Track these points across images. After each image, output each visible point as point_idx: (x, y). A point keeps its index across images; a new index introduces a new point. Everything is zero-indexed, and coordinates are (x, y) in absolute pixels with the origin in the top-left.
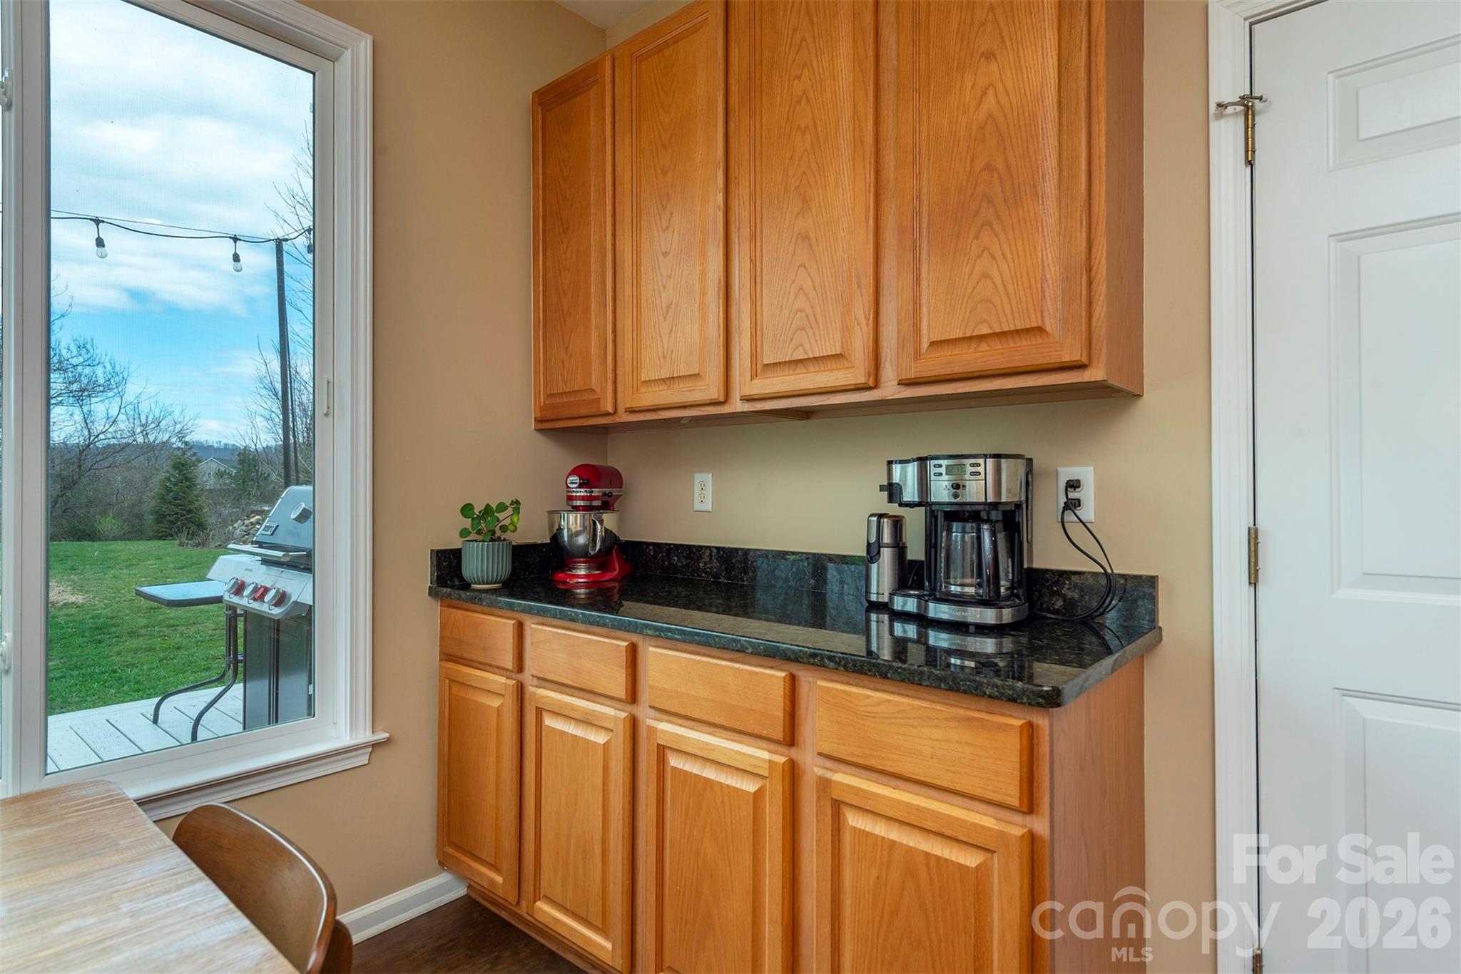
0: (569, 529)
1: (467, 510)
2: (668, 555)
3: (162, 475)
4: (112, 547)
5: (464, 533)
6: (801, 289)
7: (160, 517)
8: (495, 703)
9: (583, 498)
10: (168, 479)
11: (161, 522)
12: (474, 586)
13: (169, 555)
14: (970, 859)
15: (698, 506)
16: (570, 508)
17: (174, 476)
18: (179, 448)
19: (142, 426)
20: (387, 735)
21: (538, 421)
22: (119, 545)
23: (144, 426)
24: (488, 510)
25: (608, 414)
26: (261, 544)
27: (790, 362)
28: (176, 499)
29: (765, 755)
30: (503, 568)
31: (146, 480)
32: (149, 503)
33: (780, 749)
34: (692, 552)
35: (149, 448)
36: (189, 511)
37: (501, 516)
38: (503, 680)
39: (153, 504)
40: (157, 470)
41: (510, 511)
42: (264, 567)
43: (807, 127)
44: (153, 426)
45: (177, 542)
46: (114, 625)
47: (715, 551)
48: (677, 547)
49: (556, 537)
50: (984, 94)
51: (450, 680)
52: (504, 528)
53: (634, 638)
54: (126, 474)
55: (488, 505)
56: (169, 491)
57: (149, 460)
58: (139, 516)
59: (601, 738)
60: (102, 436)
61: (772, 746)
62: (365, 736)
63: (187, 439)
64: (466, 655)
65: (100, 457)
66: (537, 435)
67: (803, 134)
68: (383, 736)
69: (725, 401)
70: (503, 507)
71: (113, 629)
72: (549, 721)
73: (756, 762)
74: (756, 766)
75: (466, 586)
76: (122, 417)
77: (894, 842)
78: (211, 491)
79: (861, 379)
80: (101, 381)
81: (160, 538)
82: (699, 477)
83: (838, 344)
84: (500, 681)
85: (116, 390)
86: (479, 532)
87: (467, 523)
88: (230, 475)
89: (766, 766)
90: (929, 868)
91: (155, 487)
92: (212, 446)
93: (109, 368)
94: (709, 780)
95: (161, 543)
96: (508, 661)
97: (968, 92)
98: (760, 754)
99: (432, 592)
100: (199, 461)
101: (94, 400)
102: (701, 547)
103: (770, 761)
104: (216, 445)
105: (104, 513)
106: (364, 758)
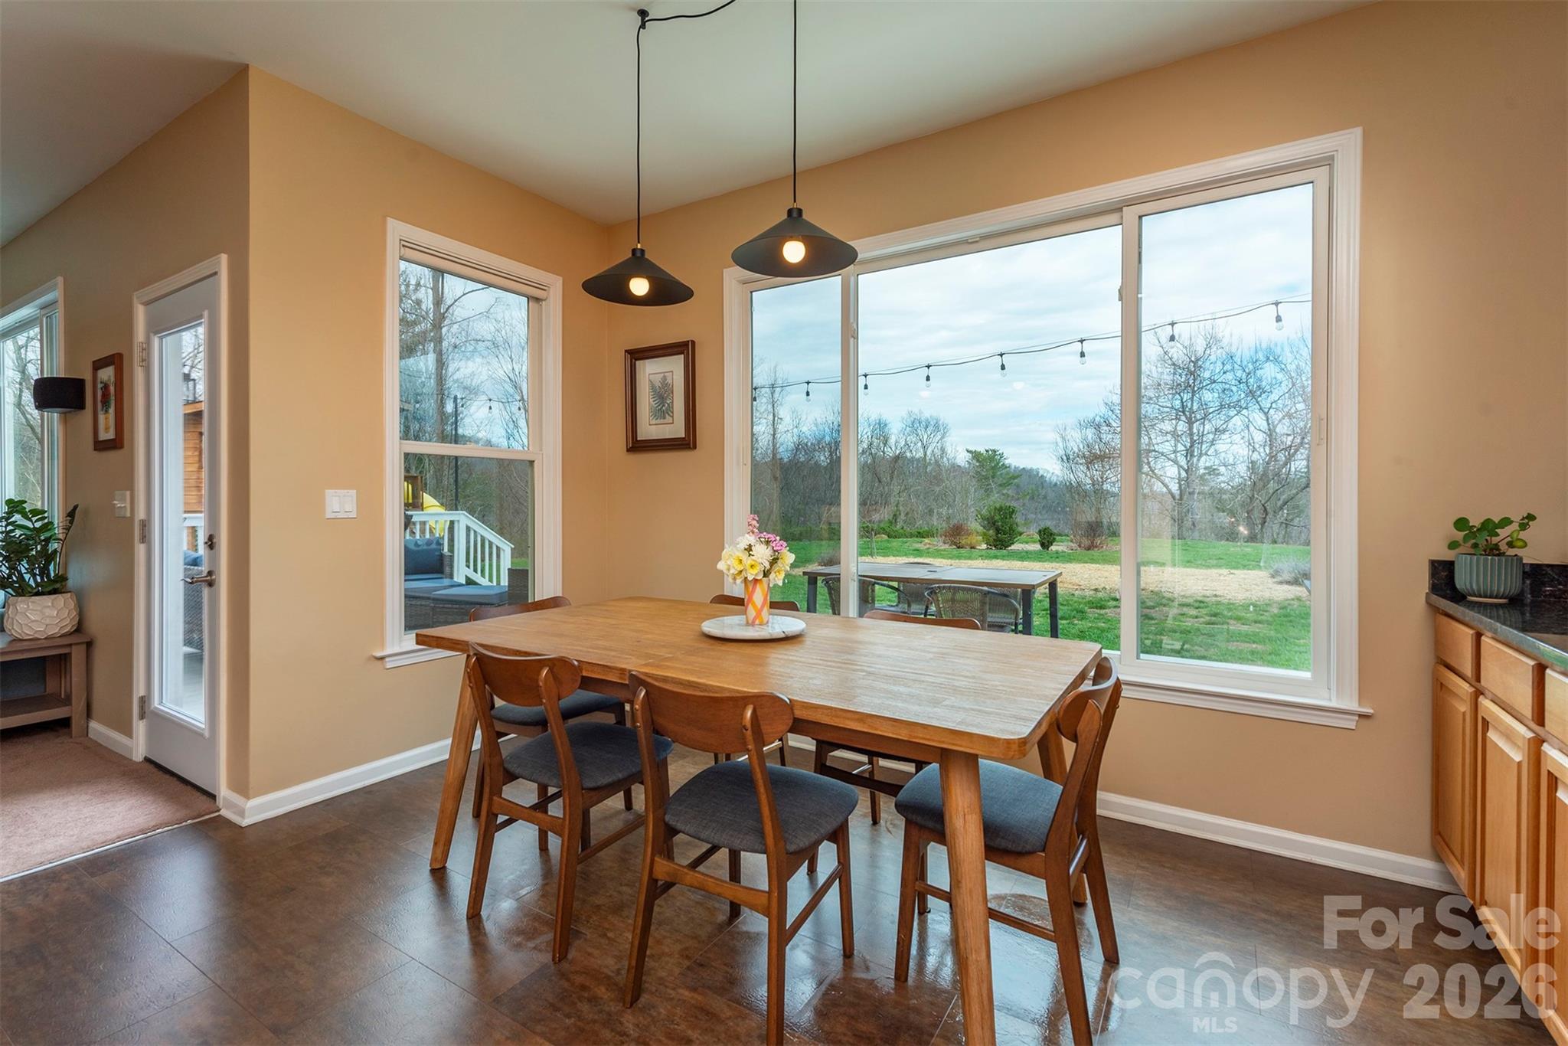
1: (1462, 523)
5: (1453, 545)
8: (1459, 706)
20: (1370, 712)
24: (1487, 524)
37: (1502, 530)
38: (1465, 686)
41: (1516, 527)
55: (1489, 520)
62: (1352, 705)
68: (1368, 710)
70: (1507, 523)
72: (1490, 733)
75: (1460, 597)
84: (1463, 686)
86: (1474, 546)
87: (1459, 536)
96: (1468, 669)
99: (1427, 601)
106: (1350, 723)
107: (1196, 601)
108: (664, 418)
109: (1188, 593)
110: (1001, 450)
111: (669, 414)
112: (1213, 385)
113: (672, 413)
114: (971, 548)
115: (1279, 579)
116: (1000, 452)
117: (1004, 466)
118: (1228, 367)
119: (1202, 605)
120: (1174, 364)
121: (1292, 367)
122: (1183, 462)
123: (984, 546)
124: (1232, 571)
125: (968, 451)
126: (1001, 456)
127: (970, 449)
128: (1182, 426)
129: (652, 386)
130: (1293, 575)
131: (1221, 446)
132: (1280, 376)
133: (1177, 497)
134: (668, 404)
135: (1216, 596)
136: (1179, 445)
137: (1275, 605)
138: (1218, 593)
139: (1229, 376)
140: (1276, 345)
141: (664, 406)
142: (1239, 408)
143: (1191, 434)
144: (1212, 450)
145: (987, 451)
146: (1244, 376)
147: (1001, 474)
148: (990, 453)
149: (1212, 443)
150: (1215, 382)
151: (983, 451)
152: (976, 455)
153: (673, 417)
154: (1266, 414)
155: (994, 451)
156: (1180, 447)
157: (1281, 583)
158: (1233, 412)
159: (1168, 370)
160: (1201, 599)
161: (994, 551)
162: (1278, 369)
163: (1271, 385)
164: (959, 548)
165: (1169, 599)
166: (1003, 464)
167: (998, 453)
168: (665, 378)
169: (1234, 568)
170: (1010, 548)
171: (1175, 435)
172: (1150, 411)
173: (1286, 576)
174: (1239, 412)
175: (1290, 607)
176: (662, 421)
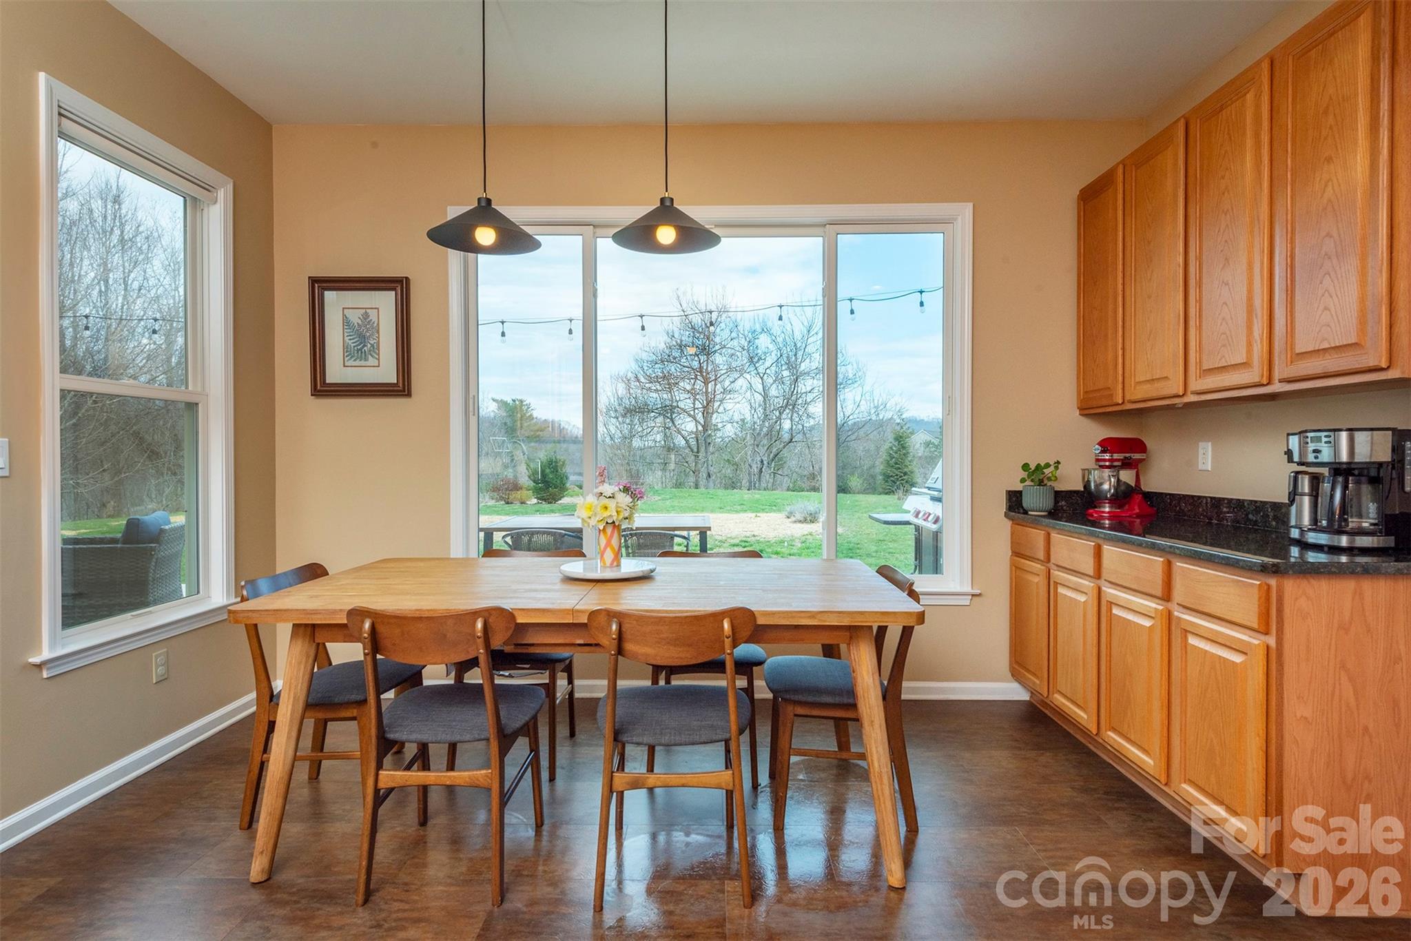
0: (1095, 482)
1: (1025, 467)
2: (1179, 503)
3: (887, 445)
4: (857, 498)
5: (1023, 481)
6: (1223, 319)
7: (887, 477)
8: (1036, 579)
9: (1109, 460)
10: (891, 448)
11: (887, 481)
12: (1030, 513)
13: (890, 505)
14: (1237, 658)
15: (1201, 467)
16: (1098, 467)
17: (895, 446)
18: (898, 424)
19: (875, 407)
20: (979, 591)
21: (1081, 409)
22: (861, 497)
23: (876, 407)
24: (1038, 467)
25: (1118, 404)
26: (929, 488)
27: (1218, 368)
28: (896, 463)
29: (1154, 605)
30: (1049, 503)
31: (878, 448)
32: (880, 467)
33: (1160, 602)
34: (1194, 500)
35: (881, 425)
36: (905, 474)
37: (1046, 471)
38: (1039, 566)
39: (882, 467)
40: (884, 441)
41: (1052, 468)
42: (931, 502)
43: (1228, 210)
44: (882, 407)
45: (896, 497)
46: (858, 548)
47: (1209, 499)
48: (1185, 496)
49: (1087, 486)
50: (1326, 186)
51: (1016, 567)
52: (1049, 479)
53: (1100, 542)
54: (865, 444)
55: (1039, 464)
56: (892, 458)
57: (879, 433)
58: (873, 477)
59: (1082, 598)
60: (851, 417)
61: (1157, 601)
62: (967, 588)
63: (904, 416)
64: (1023, 552)
65: (850, 433)
66: (1082, 419)
67: (1226, 214)
68: (977, 591)
69: (1183, 395)
70: (1048, 465)
71: (858, 551)
72: (1061, 590)
73: (1148, 609)
74: (1149, 612)
75: (1026, 512)
76: (863, 402)
77: (1206, 651)
78: (920, 457)
79: (1257, 380)
80: (851, 376)
81: (886, 494)
82: (1201, 445)
83: (1245, 355)
84: (1037, 567)
85: (859, 382)
86: (1032, 481)
87: (1024, 475)
88: (933, 444)
89: (1153, 611)
90: (1220, 663)
91: (883, 456)
92: (923, 420)
93: (855, 365)
94: (1129, 620)
95: (887, 496)
96: (1041, 555)
97: (1317, 185)
98: (1152, 605)
99: (1006, 515)
100: (912, 433)
101: (846, 390)
102: (1199, 497)
103: (1155, 608)
104: (926, 420)
105: (852, 474)
106: (966, 601)
107: (742, 541)
108: (366, 360)
109: (733, 535)
110: (528, 400)
111: (372, 356)
112: (724, 350)
113: (379, 355)
114: (522, 503)
115: (793, 519)
116: (527, 402)
117: (531, 418)
118: (734, 335)
119: (747, 544)
120: (693, 328)
121: (780, 340)
122: (700, 417)
123: (535, 501)
124: (758, 515)
125: (494, 400)
126: (528, 406)
127: (498, 398)
128: (699, 385)
129: (346, 322)
130: (803, 515)
131: (728, 405)
132: (771, 346)
133: (695, 450)
134: (372, 345)
135: (754, 536)
136: (697, 402)
137: (797, 541)
138: (756, 534)
139: (735, 343)
140: (768, 319)
141: (364, 346)
142: (742, 372)
143: (707, 392)
144: (721, 408)
145: (514, 401)
146: (746, 345)
147: (529, 425)
148: (517, 403)
149: (721, 401)
150: (725, 347)
151: (510, 401)
152: (502, 404)
153: (379, 360)
154: (762, 378)
155: (521, 401)
156: (698, 405)
157: (795, 522)
158: (736, 375)
159: (688, 333)
160: (744, 539)
161: (545, 506)
162: (769, 340)
163: (765, 353)
164: (508, 503)
165: (720, 541)
166: (531, 415)
167: (524, 403)
168: (366, 316)
169: (759, 512)
170: (560, 502)
171: (693, 393)
172: (673, 369)
173: (799, 516)
174: (742, 375)
175: (808, 541)
176: (363, 363)
